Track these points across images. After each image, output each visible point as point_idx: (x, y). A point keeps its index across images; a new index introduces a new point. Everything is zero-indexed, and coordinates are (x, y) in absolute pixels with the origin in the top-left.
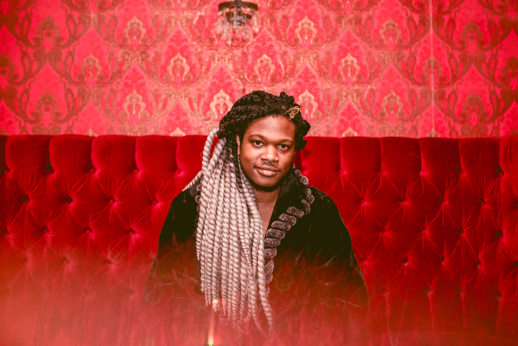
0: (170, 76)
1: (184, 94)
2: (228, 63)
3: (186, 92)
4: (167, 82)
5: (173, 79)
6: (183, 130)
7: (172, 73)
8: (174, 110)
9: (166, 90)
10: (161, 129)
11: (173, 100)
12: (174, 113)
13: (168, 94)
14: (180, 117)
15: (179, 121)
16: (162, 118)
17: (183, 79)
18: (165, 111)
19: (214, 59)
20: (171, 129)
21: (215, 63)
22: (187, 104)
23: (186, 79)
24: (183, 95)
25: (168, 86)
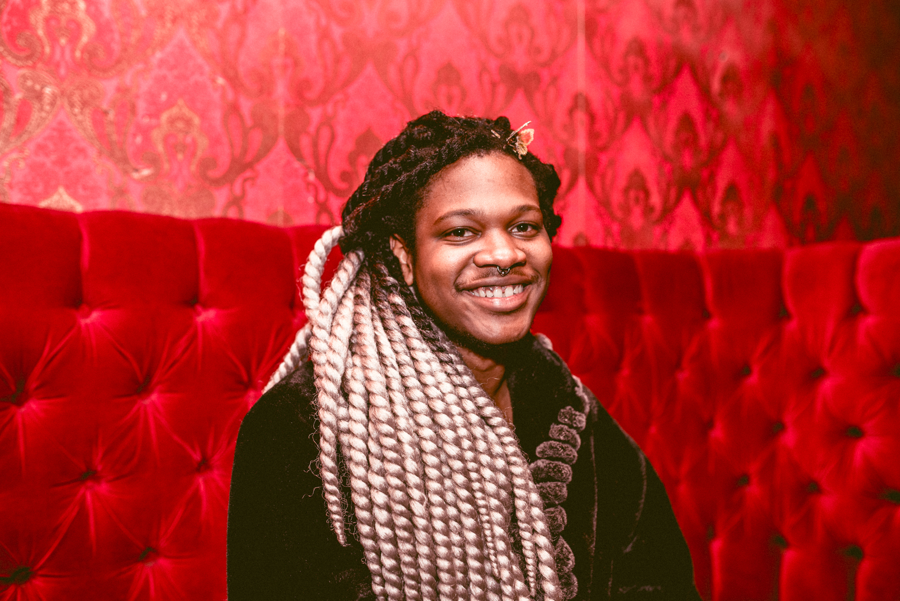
0: (39, 39)
1: (81, 96)
2: (199, 33)
3: (86, 93)
4: (28, 57)
5: (47, 50)
6: (74, 196)
7: (45, 34)
8: (50, 138)
9: (25, 78)
10: (11, 186)
11: (47, 108)
12: (51, 146)
13: (31, 90)
14: (69, 159)
15: (66, 169)
16: (14, 156)
17: (78, 54)
18: (25, 137)
19: (161, 17)
20: (40, 189)
21: (164, 26)
22: (89, 124)
23: (86, 56)
24: (76, 98)
25: (34, 67)
